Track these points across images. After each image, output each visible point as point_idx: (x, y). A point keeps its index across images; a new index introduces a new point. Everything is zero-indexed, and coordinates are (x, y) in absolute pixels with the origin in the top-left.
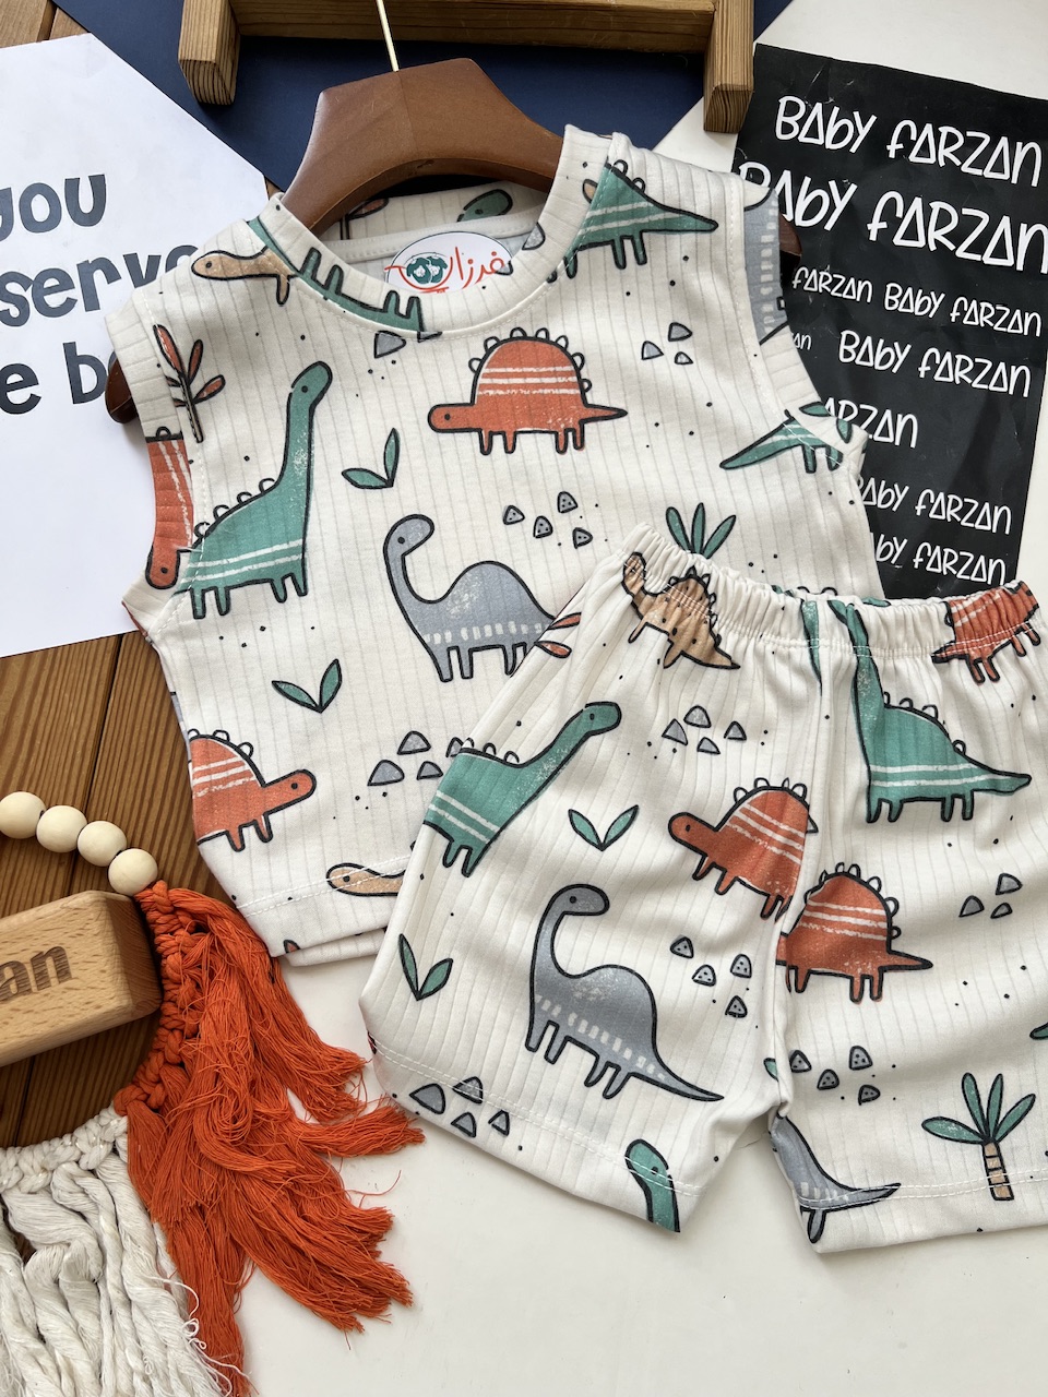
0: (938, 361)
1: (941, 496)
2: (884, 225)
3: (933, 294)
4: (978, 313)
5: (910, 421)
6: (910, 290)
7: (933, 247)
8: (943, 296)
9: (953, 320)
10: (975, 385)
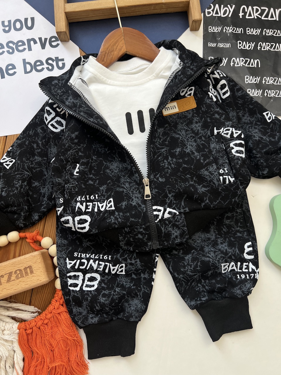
0: (262, 45)
1: (268, 78)
2: (243, 14)
3: (258, 29)
4: (269, 32)
5: (258, 61)
6: (252, 29)
7: (256, 18)
8: (260, 29)
9: (264, 35)
10: (272, 50)
